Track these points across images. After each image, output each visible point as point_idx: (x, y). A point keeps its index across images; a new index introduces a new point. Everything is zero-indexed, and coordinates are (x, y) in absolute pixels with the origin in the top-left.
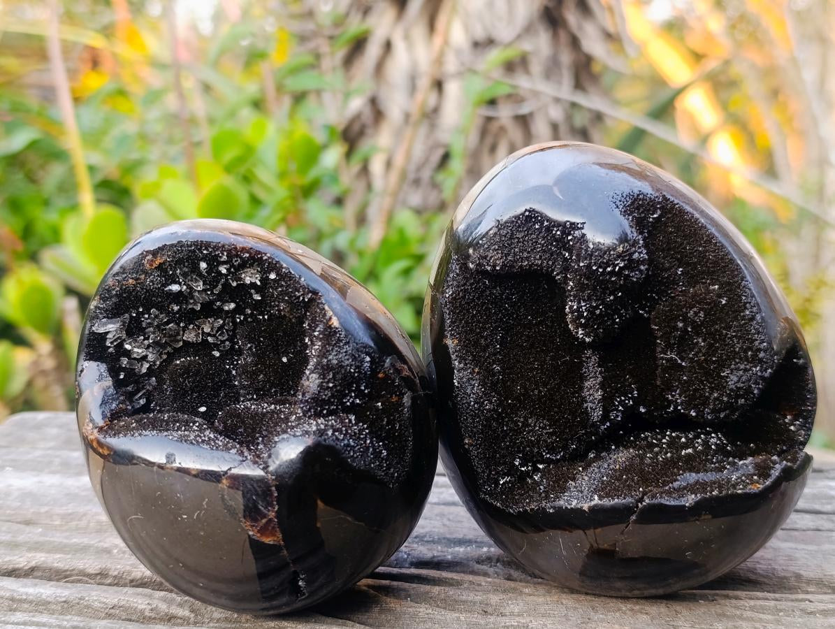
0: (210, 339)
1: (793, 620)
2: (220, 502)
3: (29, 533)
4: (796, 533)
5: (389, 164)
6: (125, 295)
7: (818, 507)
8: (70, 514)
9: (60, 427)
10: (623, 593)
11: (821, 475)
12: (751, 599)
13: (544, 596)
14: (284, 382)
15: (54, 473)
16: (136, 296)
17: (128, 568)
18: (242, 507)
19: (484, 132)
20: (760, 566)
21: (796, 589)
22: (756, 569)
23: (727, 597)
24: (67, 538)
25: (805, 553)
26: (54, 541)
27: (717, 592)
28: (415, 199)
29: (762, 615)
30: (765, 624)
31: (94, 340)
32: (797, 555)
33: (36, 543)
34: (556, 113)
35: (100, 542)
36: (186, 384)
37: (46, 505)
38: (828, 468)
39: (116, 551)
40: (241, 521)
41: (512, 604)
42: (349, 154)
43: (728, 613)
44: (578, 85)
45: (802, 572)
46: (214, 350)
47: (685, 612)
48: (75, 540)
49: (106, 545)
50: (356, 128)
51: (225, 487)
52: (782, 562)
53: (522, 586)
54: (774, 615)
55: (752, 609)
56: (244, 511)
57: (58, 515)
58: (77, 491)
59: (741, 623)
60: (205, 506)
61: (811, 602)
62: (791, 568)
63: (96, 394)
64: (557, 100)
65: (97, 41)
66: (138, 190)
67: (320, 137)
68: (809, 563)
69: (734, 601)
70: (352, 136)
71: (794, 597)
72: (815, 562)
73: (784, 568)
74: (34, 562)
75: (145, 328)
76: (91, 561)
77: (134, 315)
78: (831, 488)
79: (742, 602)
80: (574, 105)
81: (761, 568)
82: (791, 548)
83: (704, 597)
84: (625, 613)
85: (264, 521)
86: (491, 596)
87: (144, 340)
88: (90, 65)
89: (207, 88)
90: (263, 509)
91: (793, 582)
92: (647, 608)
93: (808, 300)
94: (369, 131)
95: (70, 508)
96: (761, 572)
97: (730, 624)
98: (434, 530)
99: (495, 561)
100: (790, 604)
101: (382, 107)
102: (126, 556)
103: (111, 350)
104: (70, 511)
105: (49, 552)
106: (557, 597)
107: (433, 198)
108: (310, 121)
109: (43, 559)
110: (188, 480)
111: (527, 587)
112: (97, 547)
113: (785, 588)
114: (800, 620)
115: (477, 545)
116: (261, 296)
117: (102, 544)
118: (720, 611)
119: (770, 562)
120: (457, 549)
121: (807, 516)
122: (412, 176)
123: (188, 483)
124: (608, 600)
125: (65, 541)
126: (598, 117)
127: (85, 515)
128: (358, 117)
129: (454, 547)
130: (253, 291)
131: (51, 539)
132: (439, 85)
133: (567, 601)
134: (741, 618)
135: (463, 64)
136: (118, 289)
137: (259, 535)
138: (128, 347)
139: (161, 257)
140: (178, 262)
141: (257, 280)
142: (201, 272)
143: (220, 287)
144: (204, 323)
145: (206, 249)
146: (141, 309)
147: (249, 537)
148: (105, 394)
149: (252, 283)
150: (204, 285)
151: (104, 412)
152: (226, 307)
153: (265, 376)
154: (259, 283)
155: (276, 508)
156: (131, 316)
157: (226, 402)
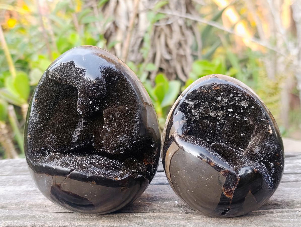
0: (218, 118)
1: (295, 220)
2: (217, 178)
3: (3, 213)
4: (290, 183)
5: (122, 46)
6: (200, 94)
7: (296, 171)
8: (18, 203)
9: (11, 165)
10: (231, 216)
11: (295, 157)
12: (278, 212)
13: (201, 219)
15: (11, 185)
16: (204, 96)
17: (43, 224)
19: (155, 31)
20: (279, 198)
21: (292, 206)
22: (277, 200)
23: (268, 212)
24: (18, 213)
25: (295, 192)
26: (13, 215)
27: (265, 210)
28: (133, 57)
29: (282, 219)
30: (284, 223)
31: (184, 104)
32: (292, 193)
33: (7, 216)
34: (181, 22)
35: (31, 213)
37: (9, 199)
38: (297, 154)
39: (37, 217)
40: (222, 187)
41: (190, 224)
42: (107, 43)
43: (270, 220)
44: (188, 12)
45: (294, 199)
46: (217, 122)
47: (254, 221)
48: (21, 214)
49: (33, 215)
50: (109, 33)
52: (286, 196)
53: (192, 216)
54: (286, 218)
55: (278, 217)
56: (224, 184)
57: (14, 203)
58: (20, 193)
59: (275, 223)
61: (299, 211)
62: (290, 198)
64: (181, 18)
65: (11, 8)
66: (31, 65)
67: (96, 38)
68: (296, 195)
69: (271, 214)
70: (107, 36)
71: (293, 210)
72: (299, 195)
73: (288, 198)
74: (6, 225)
75: (200, 107)
76: (28, 222)
78: (299, 163)
79: (274, 215)
80: (187, 19)
81: (279, 199)
82: (289, 190)
83: (260, 213)
84: (232, 224)
85: (230, 190)
86: (181, 222)
87: (198, 110)
88: (9, 16)
89: (53, 22)
90: (231, 186)
91: (291, 203)
92: (240, 221)
93: (277, 84)
94: (113, 34)
95: (18, 200)
96: (279, 201)
97: (271, 224)
98: (156, 195)
99: (180, 206)
100: (292, 213)
101: (117, 25)
102: (41, 218)
103: (187, 110)
104: (18, 201)
105: (12, 219)
106: (206, 219)
107: (139, 57)
108: (92, 33)
109: (10, 223)
111: (194, 216)
112: (30, 216)
113: (289, 206)
114: (297, 220)
115: (173, 200)
116: (244, 111)
117: (31, 214)
118: (267, 219)
119: (283, 196)
120: (166, 202)
121: (293, 176)
122: (131, 49)
124: (225, 219)
125: (17, 214)
126: (195, 22)
127: (24, 202)
128: (109, 29)
129: (165, 202)
130: (242, 109)
131: (12, 214)
132: (138, 16)
133: (210, 221)
134: (275, 221)
135: (145, 7)
136: (199, 91)
137: (226, 194)
138: (193, 111)
139: (219, 87)
140: (224, 91)
141: (246, 106)
142: (229, 97)
143: (232, 103)
144: (219, 112)
145: (236, 90)
146: (203, 101)
147: (222, 193)
148: (184, 125)
149: (244, 106)
150: (228, 101)
151: (183, 131)
152: (229, 110)
153: (234, 138)
154: (246, 107)
155: (236, 188)
156: (199, 101)
157: (216, 140)
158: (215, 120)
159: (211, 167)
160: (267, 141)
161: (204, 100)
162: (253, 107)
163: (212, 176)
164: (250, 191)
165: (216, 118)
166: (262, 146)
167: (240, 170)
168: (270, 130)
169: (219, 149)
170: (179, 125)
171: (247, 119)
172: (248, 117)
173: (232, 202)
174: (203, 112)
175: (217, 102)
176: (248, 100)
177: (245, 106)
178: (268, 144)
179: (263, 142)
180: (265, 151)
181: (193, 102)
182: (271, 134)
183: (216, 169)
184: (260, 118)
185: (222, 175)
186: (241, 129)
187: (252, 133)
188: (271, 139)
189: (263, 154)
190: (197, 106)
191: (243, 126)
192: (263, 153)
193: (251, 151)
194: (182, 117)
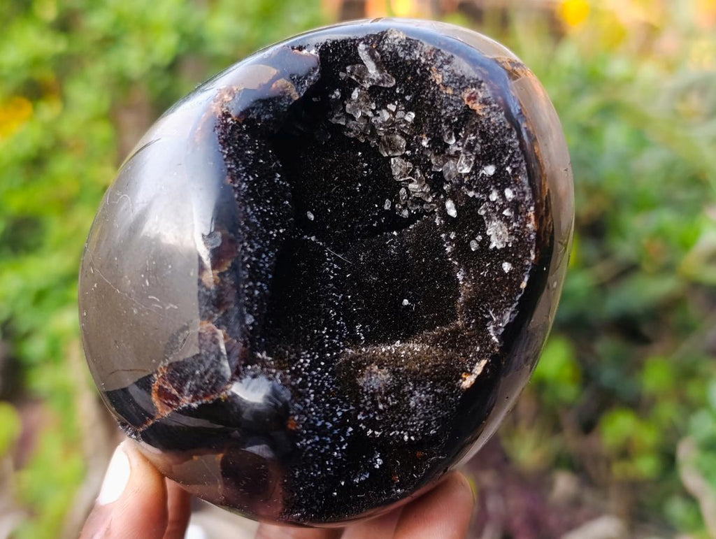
0: (403, 191)
2: (178, 327)
6: (418, 71)
14: (376, 313)
16: (422, 88)
18: (181, 359)
31: (347, 48)
36: (333, 187)
40: (164, 361)
46: (391, 200)
51: (199, 329)
56: (177, 363)
60: (168, 308)
63: (274, 86)
75: (386, 108)
77: (398, 91)
85: (174, 392)
87: (372, 110)
90: (188, 386)
103: (342, 75)
110: (192, 274)
116: (476, 251)
123: (189, 275)
130: (479, 238)
136: (423, 60)
137: (157, 388)
138: (355, 94)
139: (484, 110)
140: (483, 134)
141: (495, 244)
142: (481, 168)
143: (471, 194)
144: (420, 181)
145: (514, 170)
146: (408, 98)
147: (151, 376)
148: (280, 99)
149: (489, 237)
150: (467, 175)
151: (253, 109)
152: (449, 205)
153: (377, 284)
154: (492, 246)
155: (194, 405)
156: (395, 87)
157: (331, 240)
158: (391, 188)
159: (195, 283)
160: (427, 393)
161: (414, 99)
162: (507, 267)
163: (172, 305)
164: (221, 456)
165: (399, 185)
166: (401, 386)
167: (254, 377)
168: (471, 373)
169: (304, 268)
170: (265, 81)
171: (464, 280)
172: (470, 277)
173: (152, 424)
174: (381, 131)
175: (439, 146)
176: (517, 236)
177: (492, 238)
178: (421, 402)
179: (414, 381)
180: (391, 408)
181: (381, 71)
182: (459, 388)
183: (200, 300)
184: (488, 313)
185: (200, 334)
186: (421, 285)
187: (432, 328)
188: (442, 396)
189: (376, 408)
190: (379, 95)
191: (435, 285)
192: (381, 407)
193: (360, 366)
194: (302, 73)
